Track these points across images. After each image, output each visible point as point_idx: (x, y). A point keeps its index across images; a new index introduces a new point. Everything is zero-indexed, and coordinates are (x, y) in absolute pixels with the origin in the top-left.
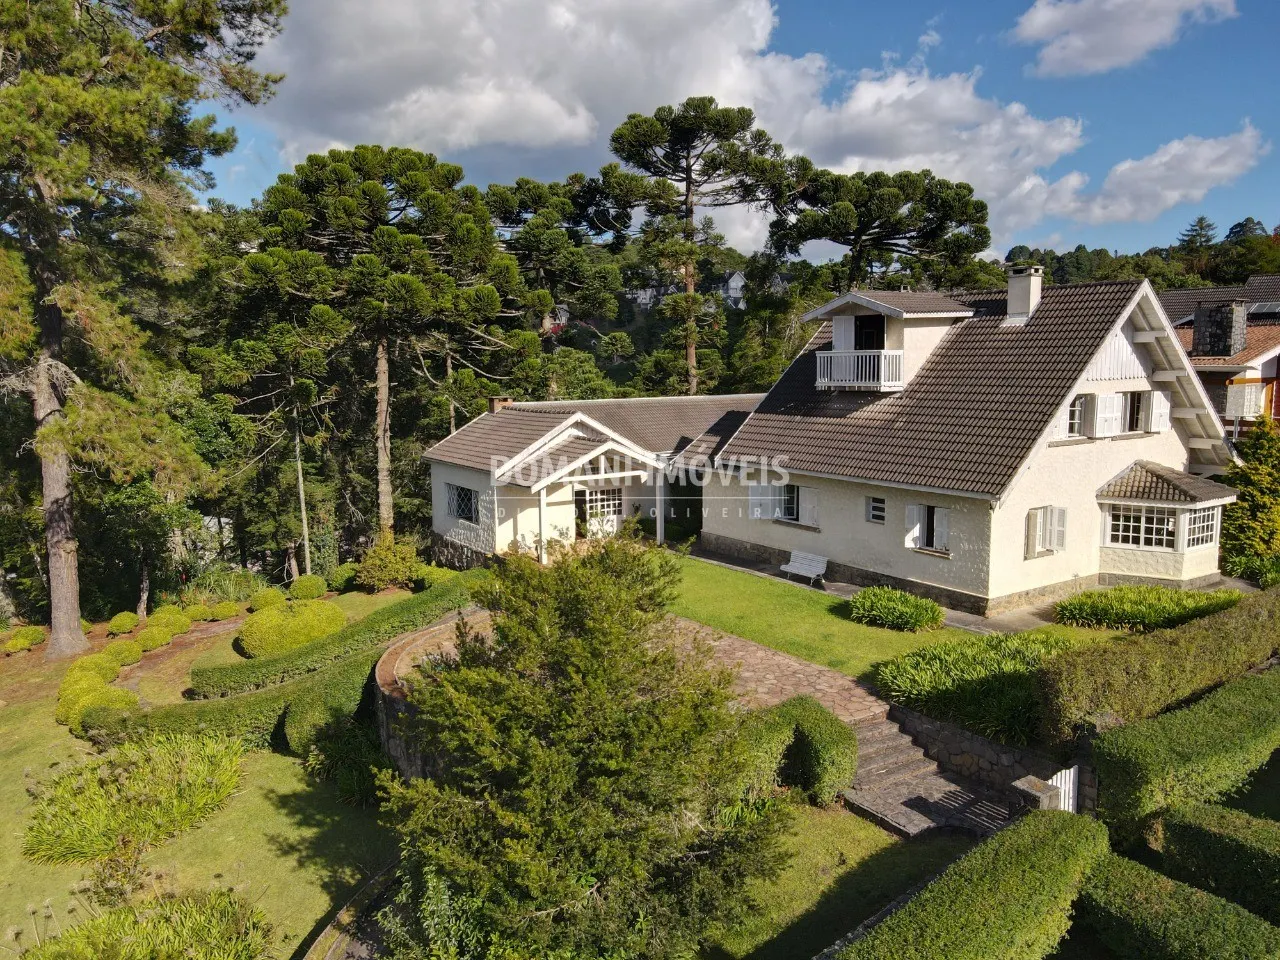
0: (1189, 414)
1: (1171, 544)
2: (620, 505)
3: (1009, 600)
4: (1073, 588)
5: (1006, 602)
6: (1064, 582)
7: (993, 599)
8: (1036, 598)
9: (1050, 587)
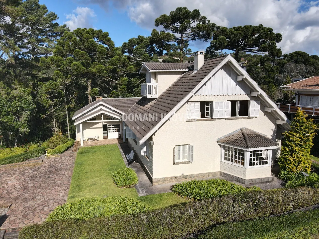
0: (269, 110)
1: (243, 164)
2: (119, 129)
3: (165, 180)
4: (204, 176)
5: (163, 180)
6: (198, 174)
7: (155, 179)
8: (181, 179)
9: (190, 175)
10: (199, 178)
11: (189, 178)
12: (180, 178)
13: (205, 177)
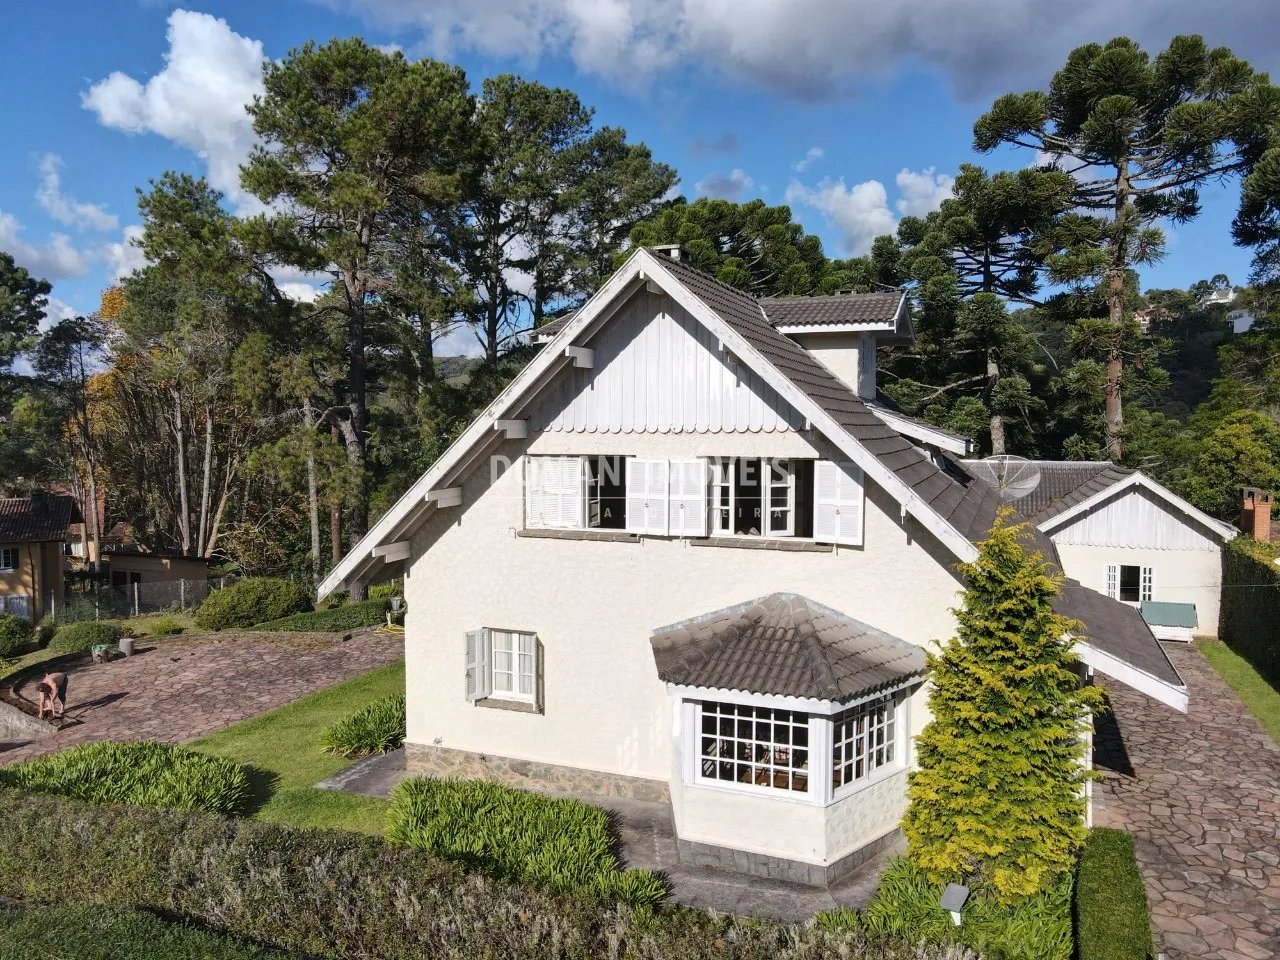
4: (597, 787)
5: (438, 757)
6: (573, 770)
7: (412, 745)
8: (505, 773)
9: (538, 765)
10: (575, 788)
11: (535, 776)
12: (499, 768)
13: (602, 791)
